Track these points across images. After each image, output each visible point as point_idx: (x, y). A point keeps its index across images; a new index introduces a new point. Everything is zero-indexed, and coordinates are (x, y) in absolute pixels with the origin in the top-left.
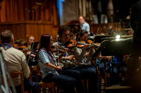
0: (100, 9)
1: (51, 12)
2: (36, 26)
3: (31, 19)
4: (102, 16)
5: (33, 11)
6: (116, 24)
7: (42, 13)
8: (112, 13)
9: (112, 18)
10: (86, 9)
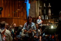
0: (45, 13)
1: (24, 13)
2: (17, 19)
3: (15, 16)
4: (46, 16)
5: (16, 13)
6: (52, 20)
7: (20, 14)
8: (50, 15)
9: (50, 17)
10: (39, 12)
